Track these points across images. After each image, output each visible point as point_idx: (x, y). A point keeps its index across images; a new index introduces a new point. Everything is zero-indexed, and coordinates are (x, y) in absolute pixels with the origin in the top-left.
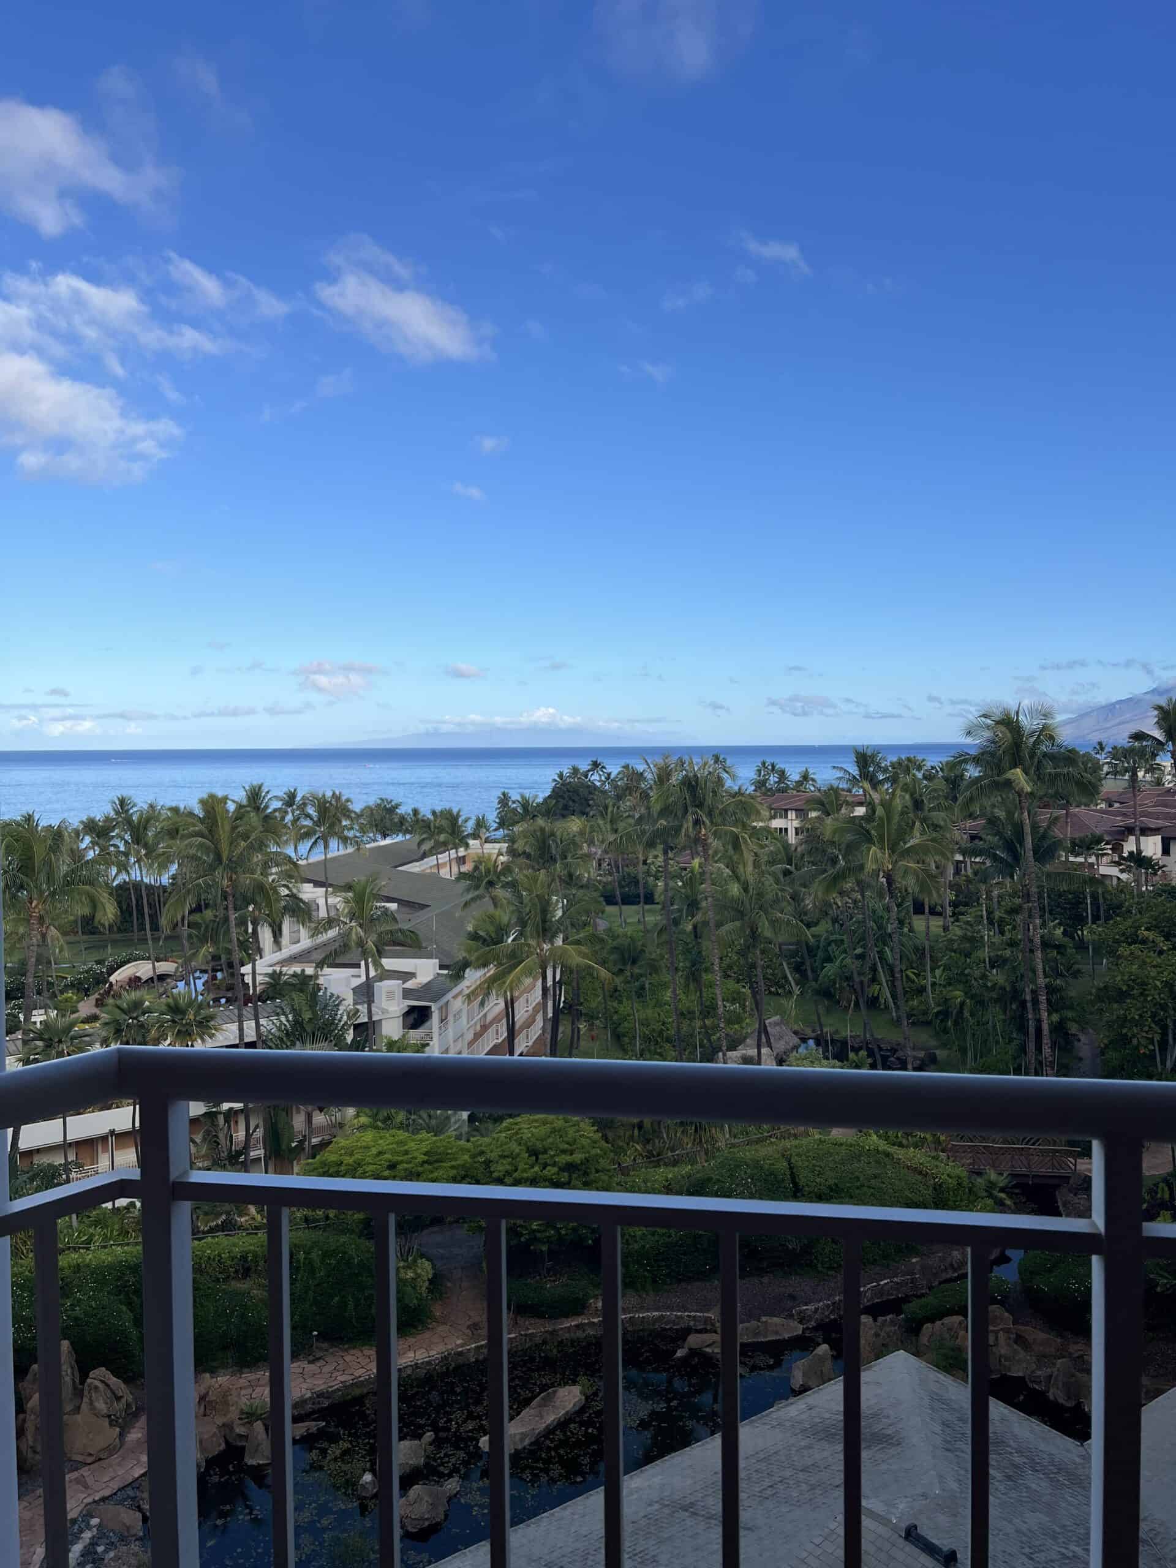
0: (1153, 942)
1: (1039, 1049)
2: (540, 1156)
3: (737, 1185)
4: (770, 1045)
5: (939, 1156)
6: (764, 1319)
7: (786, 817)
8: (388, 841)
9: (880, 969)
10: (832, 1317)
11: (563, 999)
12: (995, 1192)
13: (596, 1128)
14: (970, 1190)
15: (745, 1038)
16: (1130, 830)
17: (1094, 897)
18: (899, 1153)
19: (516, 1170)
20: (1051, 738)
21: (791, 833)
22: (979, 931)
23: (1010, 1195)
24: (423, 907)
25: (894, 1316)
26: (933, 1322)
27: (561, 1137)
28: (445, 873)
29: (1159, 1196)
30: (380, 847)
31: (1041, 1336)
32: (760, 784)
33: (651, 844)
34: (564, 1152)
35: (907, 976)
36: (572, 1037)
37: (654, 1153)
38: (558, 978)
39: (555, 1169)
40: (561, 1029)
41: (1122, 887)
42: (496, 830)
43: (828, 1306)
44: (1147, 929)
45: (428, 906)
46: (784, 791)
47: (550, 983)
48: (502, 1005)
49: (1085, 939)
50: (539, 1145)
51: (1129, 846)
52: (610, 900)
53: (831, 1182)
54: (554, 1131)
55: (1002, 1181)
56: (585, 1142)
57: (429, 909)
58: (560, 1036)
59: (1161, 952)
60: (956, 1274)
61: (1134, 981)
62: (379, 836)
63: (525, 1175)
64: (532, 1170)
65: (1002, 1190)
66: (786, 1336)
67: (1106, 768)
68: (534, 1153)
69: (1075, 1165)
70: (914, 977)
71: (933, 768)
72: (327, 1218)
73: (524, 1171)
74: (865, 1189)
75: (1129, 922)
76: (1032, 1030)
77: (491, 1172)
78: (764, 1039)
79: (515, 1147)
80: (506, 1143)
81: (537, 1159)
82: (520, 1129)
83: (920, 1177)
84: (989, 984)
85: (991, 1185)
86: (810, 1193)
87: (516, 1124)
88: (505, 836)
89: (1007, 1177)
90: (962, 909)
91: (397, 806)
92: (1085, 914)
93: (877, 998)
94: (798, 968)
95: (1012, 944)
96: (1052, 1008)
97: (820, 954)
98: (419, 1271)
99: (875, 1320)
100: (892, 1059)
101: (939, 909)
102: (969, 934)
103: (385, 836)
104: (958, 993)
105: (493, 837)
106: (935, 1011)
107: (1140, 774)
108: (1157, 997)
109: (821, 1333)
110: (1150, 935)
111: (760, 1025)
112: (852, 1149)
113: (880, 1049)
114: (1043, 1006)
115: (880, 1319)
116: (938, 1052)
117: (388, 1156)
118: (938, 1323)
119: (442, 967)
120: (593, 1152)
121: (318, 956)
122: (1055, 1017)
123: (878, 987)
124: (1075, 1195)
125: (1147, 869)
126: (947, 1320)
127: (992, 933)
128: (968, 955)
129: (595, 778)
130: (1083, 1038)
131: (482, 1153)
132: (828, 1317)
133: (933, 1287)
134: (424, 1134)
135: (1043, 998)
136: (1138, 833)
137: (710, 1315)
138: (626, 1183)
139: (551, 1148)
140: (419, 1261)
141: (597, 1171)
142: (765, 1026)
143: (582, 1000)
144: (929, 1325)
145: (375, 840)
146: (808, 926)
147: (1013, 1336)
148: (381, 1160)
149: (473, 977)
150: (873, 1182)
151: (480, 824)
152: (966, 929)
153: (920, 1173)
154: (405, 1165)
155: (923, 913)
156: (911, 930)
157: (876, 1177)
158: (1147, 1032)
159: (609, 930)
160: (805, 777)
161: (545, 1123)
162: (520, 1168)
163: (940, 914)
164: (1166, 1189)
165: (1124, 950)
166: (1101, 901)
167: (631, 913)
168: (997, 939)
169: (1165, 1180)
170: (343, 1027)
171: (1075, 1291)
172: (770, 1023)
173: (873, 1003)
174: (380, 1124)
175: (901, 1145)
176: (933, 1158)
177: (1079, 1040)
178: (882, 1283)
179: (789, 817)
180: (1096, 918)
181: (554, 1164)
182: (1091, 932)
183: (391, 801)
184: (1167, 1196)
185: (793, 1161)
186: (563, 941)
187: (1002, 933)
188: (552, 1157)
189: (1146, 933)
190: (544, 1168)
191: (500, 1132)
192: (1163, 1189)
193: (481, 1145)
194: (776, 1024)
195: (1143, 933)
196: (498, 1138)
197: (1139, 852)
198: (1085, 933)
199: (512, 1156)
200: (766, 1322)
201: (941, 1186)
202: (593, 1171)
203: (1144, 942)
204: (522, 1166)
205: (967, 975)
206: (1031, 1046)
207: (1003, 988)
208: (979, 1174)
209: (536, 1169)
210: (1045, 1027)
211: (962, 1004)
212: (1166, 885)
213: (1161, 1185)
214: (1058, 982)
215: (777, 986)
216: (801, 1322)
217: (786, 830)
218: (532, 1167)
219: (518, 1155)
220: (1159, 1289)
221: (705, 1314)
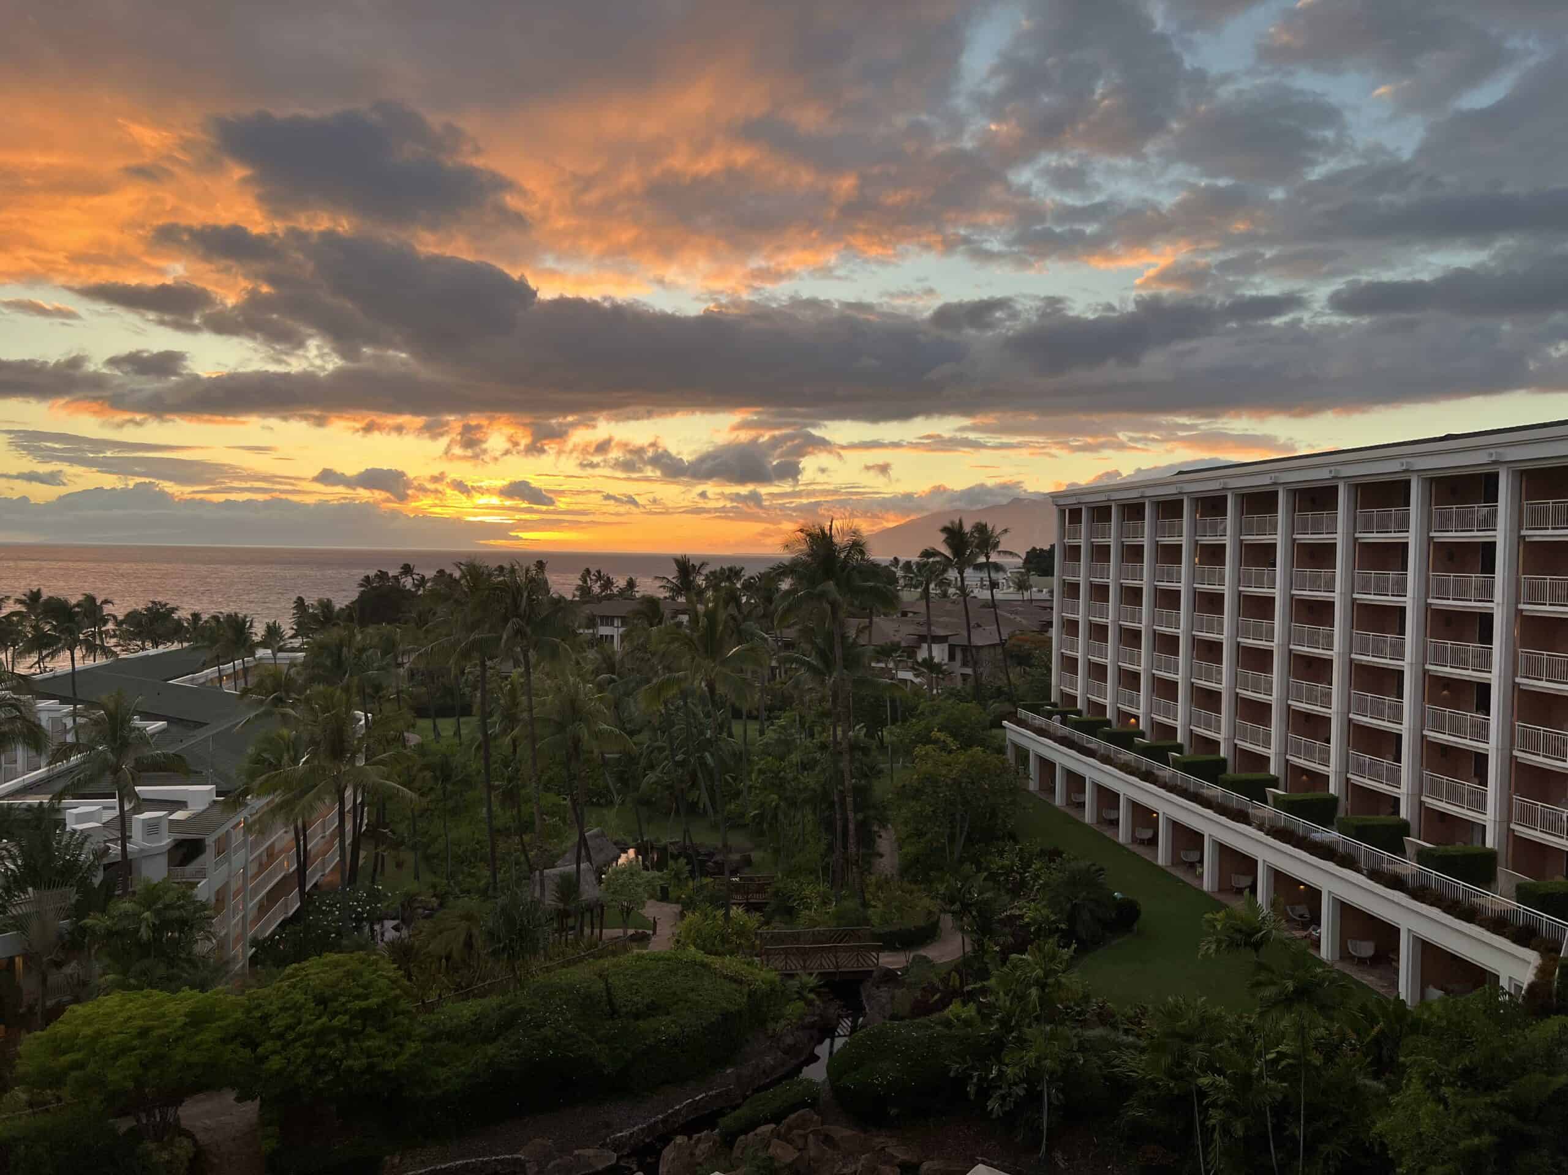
0: (944, 741)
1: (845, 847)
2: (329, 1004)
3: (551, 1013)
4: (589, 860)
5: (754, 961)
6: (576, 1152)
7: (612, 625)
8: (161, 649)
9: (700, 775)
10: (647, 1140)
11: (366, 821)
12: (805, 993)
13: (395, 966)
14: (782, 992)
15: (565, 852)
16: (922, 638)
17: (893, 701)
18: (715, 962)
19: (299, 1023)
20: (862, 553)
21: (616, 641)
22: (792, 735)
23: (818, 994)
24: (199, 725)
25: (709, 1131)
26: (746, 1133)
27: (354, 980)
28: (228, 688)
29: (951, 984)
30: (147, 656)
31: (848, 1133)
32: (584, 590)
33: (466, 655)
34: (358, 997)
35: (725, 779)
36: (376, 865)
37: (463, 984)
38: (359, 800)
39: (347, 1017)
40: (362, 854)
41: (917, 690)
42: (291, 637)
43: (642, 1130)
44: (939, 730)
45: (206, 724)
46: (610, 597)
47: (348, 806)
48: (292, 834)
49: (885, 739)
50: (328, 993)
51: (922, 654)
52: (421, 712)
53: (648, 1000)
54: (348, 974)
55: (812, 981)
56: (383, 983)
57: (208, 726)
58: (361, 862)
59: (950, 752)
60: (768, 1080)
61: (928, 779)
62: (148, 644)
63: (310, 1027)
64: (319, 1022)
65: (811, 990)
66: (600, 1167)
67: (901, 582)
68: (322, 1001)
69: (878, 960)
70: (730, 780)
71: (752, 578)
72: (59, 1099)
73: (309, 1023)
74: (681, 1004)
75: (923, 723)
76: (839, 829)
77: (269, 1029)
78: (583, 853)
79: (298, 997)
80: (289, 993)
81: (325, 1008)
82: (306, 975)
83: (734, 986)
84: (801, 786)
85: (803, 986)
86: (627, 1013)
87: (303, 969)
88: (303, 644)
89: (816, 977)
90: (777, 713)
91: (174, 610)
92: (884, 717)
93: (697, 803)
94: (621, 778)
95: (823, 747)
96: (857, 809)
97: (643, 762)
98: (176, 1151)
99: (690, 1138)
100: (710, 863)
101: (755, 713)
102: (783, 737)
103: (156, 645)
104: (773, 796)
105: (289, 646)
106: (752, 814)
107: (932, 586)
108: (948, 793)
109: (634, 1158)
110: (942, 736)
111: (580, 838)
112: (670, 963)
113: (699, 854)
114: (850, 807)
115: (696, 1136)
116: (753, 854)
117: (140, 1023)
118: (752, 1134)
119: (218, 794)
120: (392, 994)
121: (59, 786)
122: (860, 816)
123: (698, 792)
124: (878, 988)
125: (937, 674)
126: (761, 1129)
127: (803, 736)
128: (782, 759)
129: (408, 583)
130: (883, 834)
131: (259, 1006)
132: (643, 1141)
133: (748, 1097)
134: (186, 992)
135: (849, 800)
136: (929, 641)
137: (519, 1156)
138: (430, 1022)
139: (341, 995)
140: (177, 1139)
141: (396, 1015)
142: (585, 840)
143: (387, 821)
144: (742, 1137)
145: (143, 649)
146: (631, 733)
147: (821, 1138)
148: (128, 1028)
149: (257, 804)
150: (690, 995)
151: (273, 632)
152: (780, 733)
153: (735, 981)
154: (161, 1031)
155: (741, 718)
156: (730, 735)
157: (693, 990)
158: (939, 827)
159: (420, 746)
160: (631, 584)
161: (337, 965)
162: (304, 1020)
163: (756, 718)
164: (958, 977)
165: (919, 750)
166: (898, 703)
167: (446, 726)
168: (808, 742)
169: (956, 969)
170: (89, 868)
171: (878, 1085)
172: (590, 836)
173: (692, 808)
174: (132, 981)
175: (716, 954)
176: (748, 964)
177: (880, 837)
178: (697, 1098)
179: (616, 625)
180: (894, 722)
181: (346, 1012)
182: (891, 733)
183: (166, 604)
184: (957, 983)
185: (610, 981)
186: (367, 760)
187: (812, 735)
188: (343, 1004)
189: (938, 734)
190: (333, 1018)
191: (282, 980)
192: (954, 977)
193: (258, 998)
194: (596, 836)
195: (935, 734)
196: (279, 988)
197: (931, 658)
198: (885, 733)
199: (298, 1008)
200: (578, 1156)
201: (755, 992)
202: (392, 1015)
203: (936, 742)
204: (307, 1017)
205: (781, 778)
206: (839, 843)
207: (814, 790)
208: (791, 976)
209: (324, 1019)
210: (851, 827)
211: (777, 807)
212: (953, 689)
213: (953, 973)
214: (863, 782)
215: (600, 799)
216: (615, 1151)
217: (612, 636)
218: (319, 1017)
219: (303, 1005)
220: (952, 1074)
221: (515, 1156)
